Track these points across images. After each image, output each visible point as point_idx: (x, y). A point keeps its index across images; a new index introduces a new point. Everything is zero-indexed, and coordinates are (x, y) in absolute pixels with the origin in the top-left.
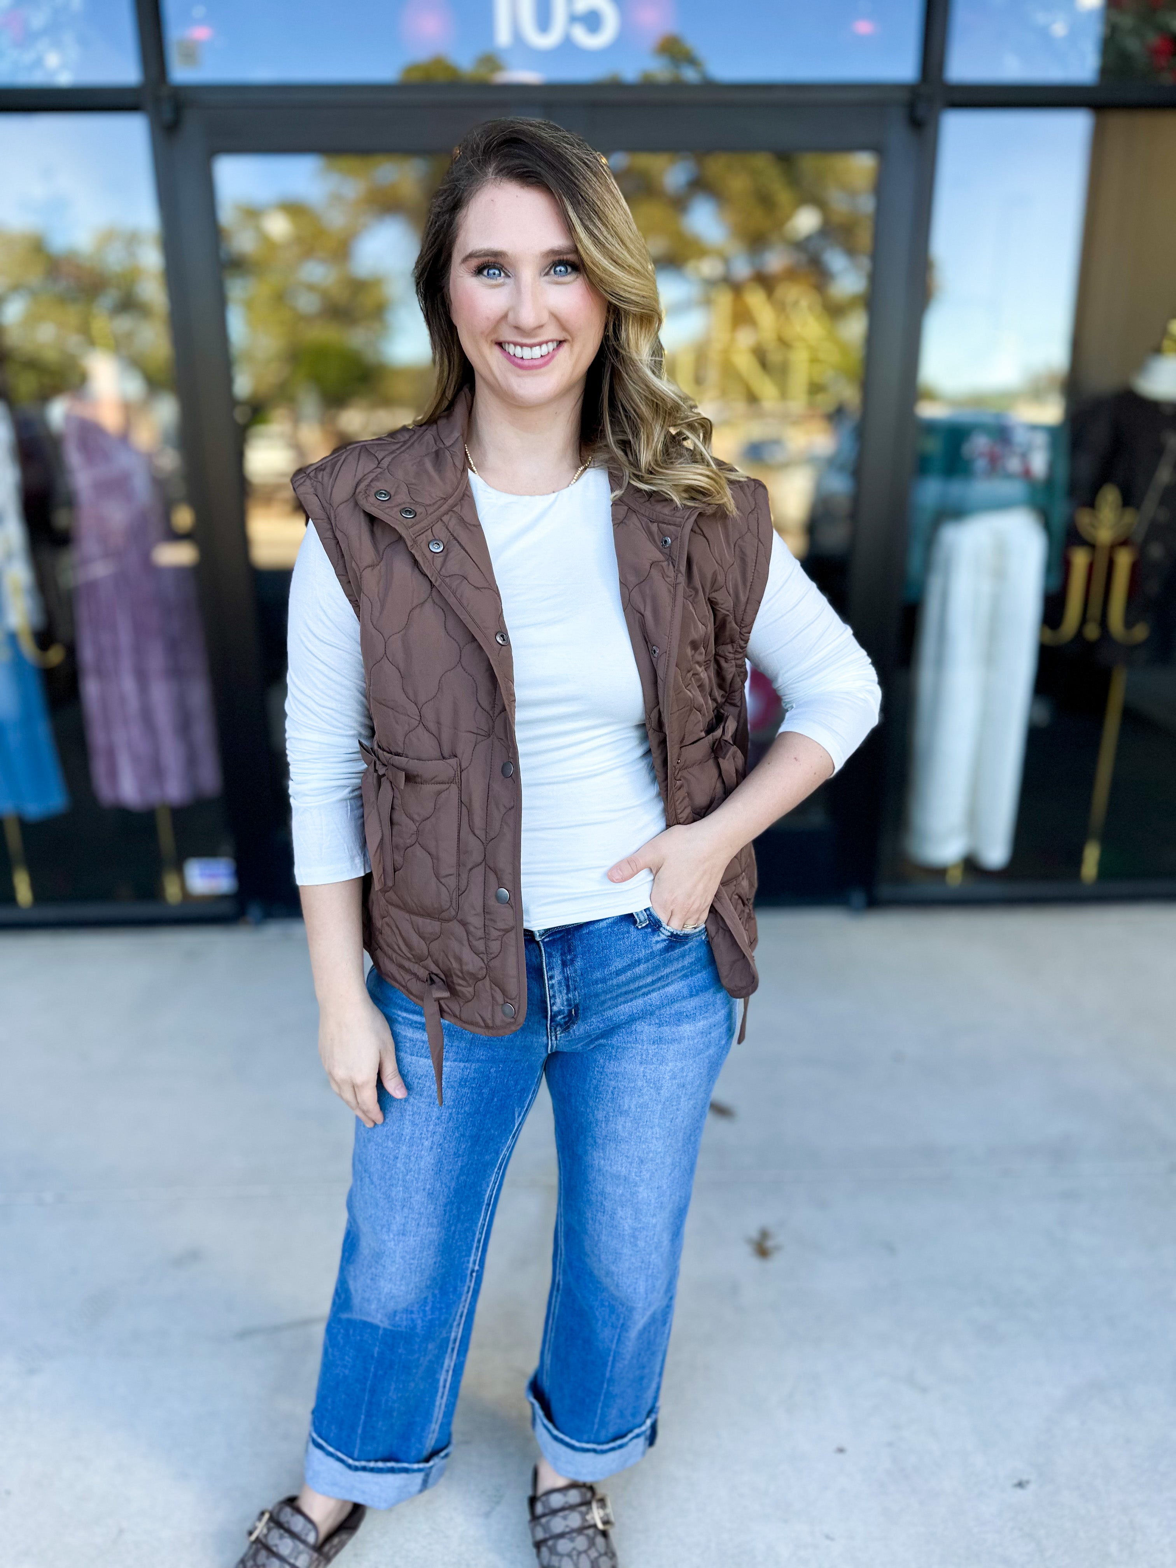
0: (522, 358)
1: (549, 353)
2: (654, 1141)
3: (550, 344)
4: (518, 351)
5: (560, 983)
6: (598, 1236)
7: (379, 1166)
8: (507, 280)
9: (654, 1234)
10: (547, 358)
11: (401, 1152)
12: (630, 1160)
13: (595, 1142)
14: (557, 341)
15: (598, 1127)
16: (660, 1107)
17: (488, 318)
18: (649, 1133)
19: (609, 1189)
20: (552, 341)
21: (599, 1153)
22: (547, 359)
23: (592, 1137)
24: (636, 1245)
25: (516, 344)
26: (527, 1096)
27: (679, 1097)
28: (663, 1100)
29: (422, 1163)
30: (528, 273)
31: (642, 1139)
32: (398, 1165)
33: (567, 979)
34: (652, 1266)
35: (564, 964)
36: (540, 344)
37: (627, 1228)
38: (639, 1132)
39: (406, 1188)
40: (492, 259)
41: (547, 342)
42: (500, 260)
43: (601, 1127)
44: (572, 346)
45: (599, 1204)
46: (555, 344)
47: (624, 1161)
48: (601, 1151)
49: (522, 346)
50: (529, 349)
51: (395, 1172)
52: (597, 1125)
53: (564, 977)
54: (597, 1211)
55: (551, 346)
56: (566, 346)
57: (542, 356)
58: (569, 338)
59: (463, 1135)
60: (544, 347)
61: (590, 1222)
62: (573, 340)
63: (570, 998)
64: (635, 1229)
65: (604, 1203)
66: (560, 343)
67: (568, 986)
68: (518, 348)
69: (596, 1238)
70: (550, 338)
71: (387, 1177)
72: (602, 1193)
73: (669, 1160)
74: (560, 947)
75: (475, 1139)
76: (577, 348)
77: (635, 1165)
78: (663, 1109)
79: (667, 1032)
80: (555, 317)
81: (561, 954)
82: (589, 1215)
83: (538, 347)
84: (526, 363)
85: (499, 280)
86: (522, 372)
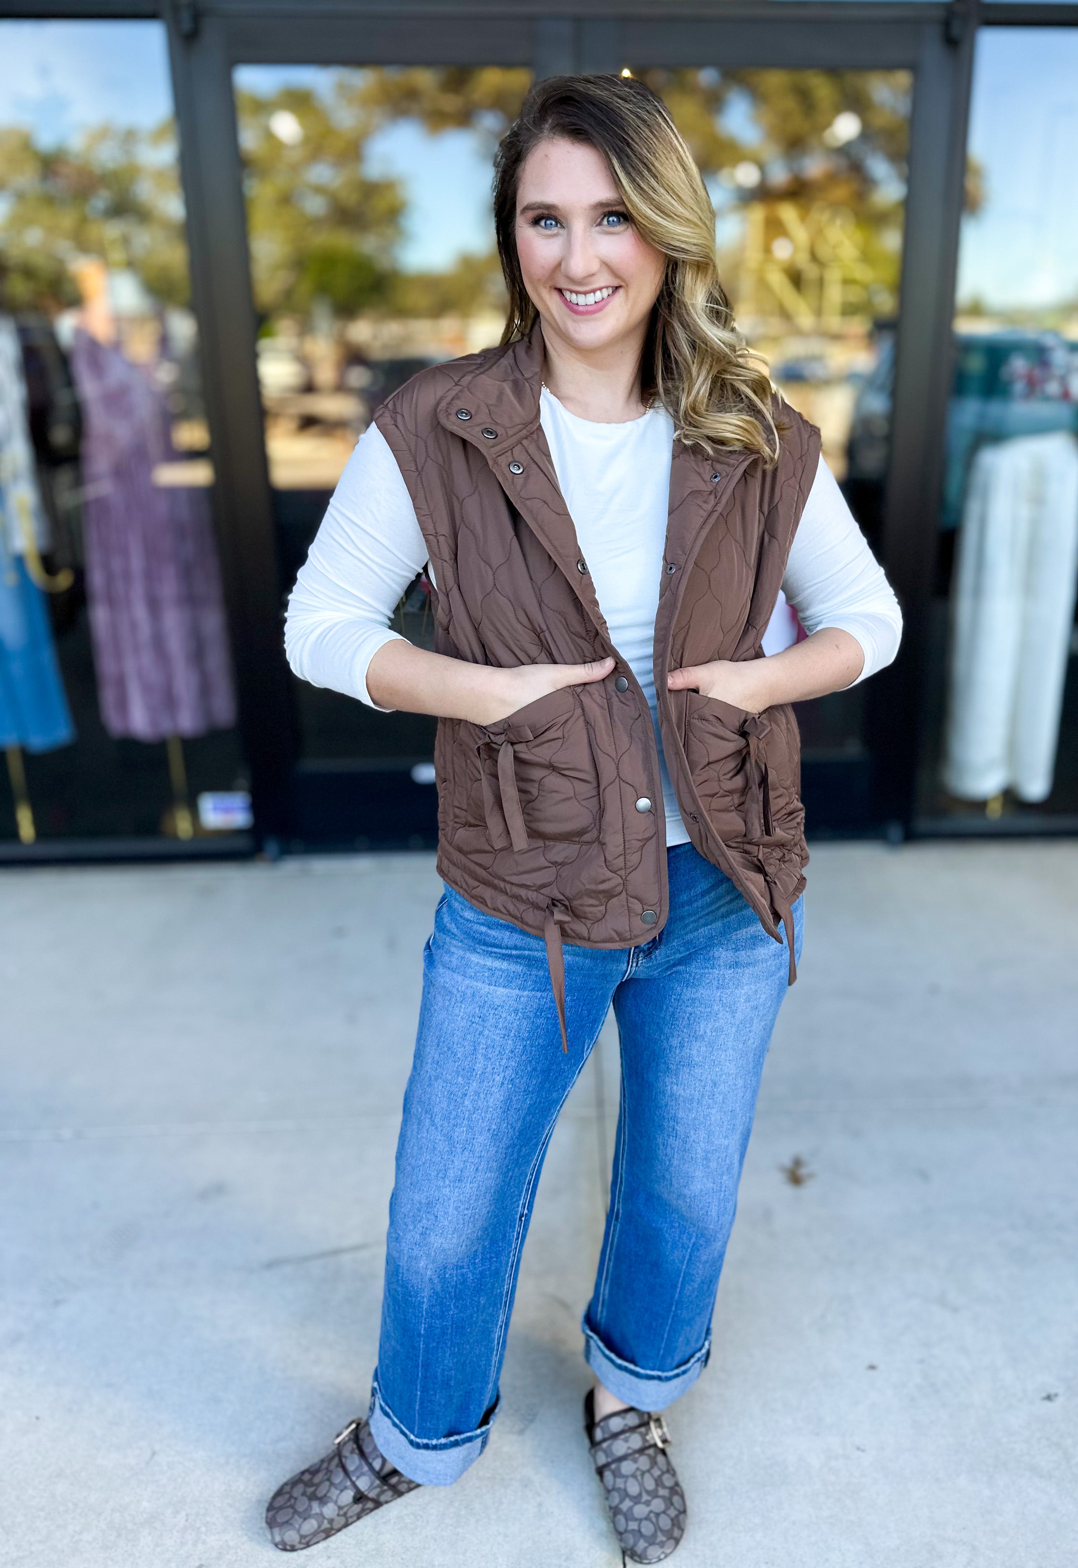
0: (577, 304)
1: (603, 299)
2: (727, 1063)
3: (604, 290)
4: (574, 298)
6: (670, 1161)
7: (444, 1105)
8: (561, 231)
9: (726, 1156)
10: (601, 304)
11: (470, 1090)
12: (703, 1083)
13: (668, 1068)
14: (612, 287)
15: (672, 1053)
16: (734, 1030)
17: (543, 267)
18: (723, 1056)
19: (681, 1114)
20: (607, 287)
21: (672, 1078)
22: (599, 306)
23: (665, 1063)
24: (708, 1167)
25: (571, 292)
26: (597, 1027)
27: (752, 1019)
28: (737, 1023)
29: (492, 1100)
30: (579, 225)
31: (716, 1063)
32: (466, 1103)
34: (723, 1189)
36: (594, 291)
37: (699, 1151)
38: (714, 1055)
39: (470, 1128)
40: (546, 212)
41: (600, 289)
42: (553, 213)
43: (675, 1053)
44: (627, 292)
45: (670, 1130)
46: (610, 291)
47: (697, 1085)
48: (674, 1077)
49: (577, 293)
50: (584, 296)
51: (462, 1111)
52: (670, 1051)
54: (668, 1136)
55: (605, 293)
56: (621, 292)
57: (596, 302)
58: (623, 284)
59: (534, 1069)
60: (598, 293)
61: (661, 1147)
62: (627, 286)
64: (707, 1152)
65: (676, 1127)
66: (616, 288)
68: (574, 295)
69: (668, 1163)
70: (603, 285)
71: (452, 1117)
72: (675, 1118)
73: (740, 1082)
75: (546, 1072)
76: (632, 293)
77: (707, 1088)
78: (736, 1031)
79: (742, 957)
80: (606, 265)
82: (660, 1140)
83: (592, 294)
84: (581, 309)
85: (555, 230)
86: (579, 317)
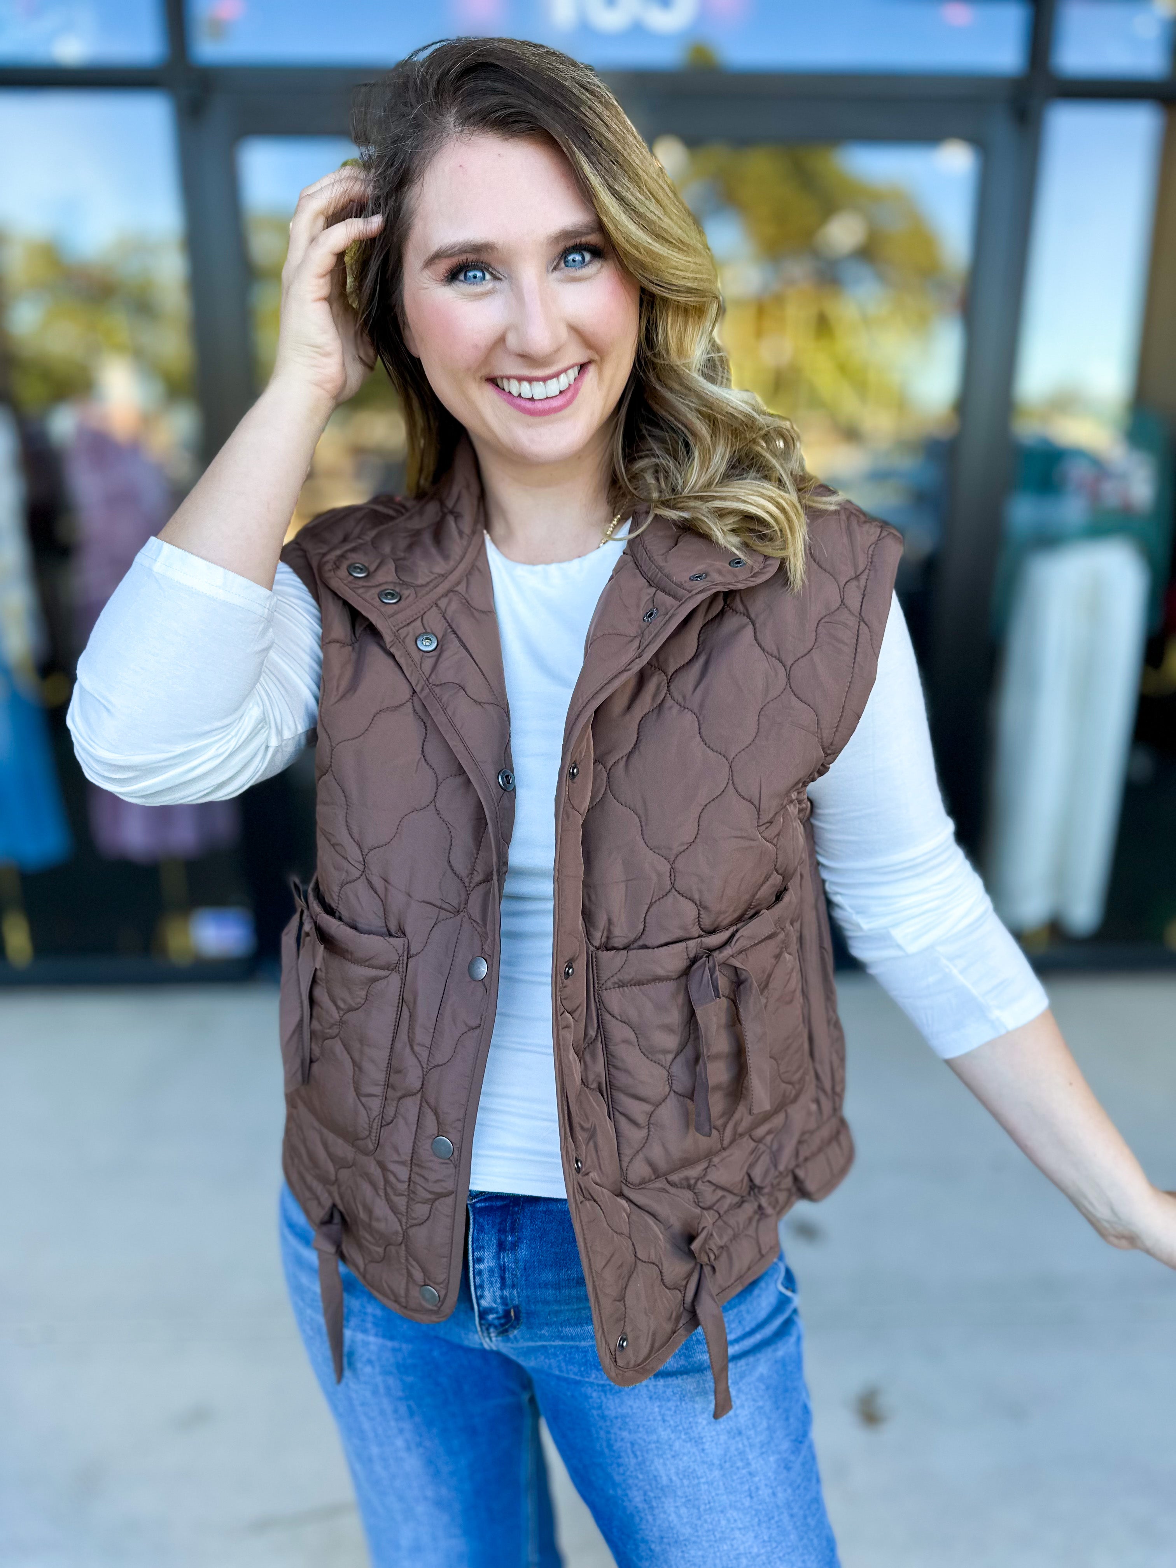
0: (531, 399)
1: (569, 385)
3: (570, 372)
4: (526, 389)
5: (491, 1271)
8: (498, 285)
10: (568, 393)
14: (578, 366)
17: (476, 346)
20: (572, 367)
22: (567, 395)
25: (519, 380)
30: (530, 273)
33: (503, 1269)
35: (501, 1246)
36: (557, 375)
40: (471, 257)
41: (565, 371)
42: (485, 257)
44: (600, 368)
46: (577, 371)
49: (530, 380)
50: (541, 384)
53: (499, 1265)
55: (573, 374)
56: (592, 371)
57: (560, 392)
58: (595, 357)
60: (563, 377)
62: (602, 359)
63: (506, 1296)
66: (586, 368)
67: (503, 1279)
68: (525, 385)
70: (569, 363)
74: (498, 1221)
76: (608, 371)
81: (499, 1231)
83: (555, 380)
84: (539, 406)
85: (489, 284)
86: (537, 419)
